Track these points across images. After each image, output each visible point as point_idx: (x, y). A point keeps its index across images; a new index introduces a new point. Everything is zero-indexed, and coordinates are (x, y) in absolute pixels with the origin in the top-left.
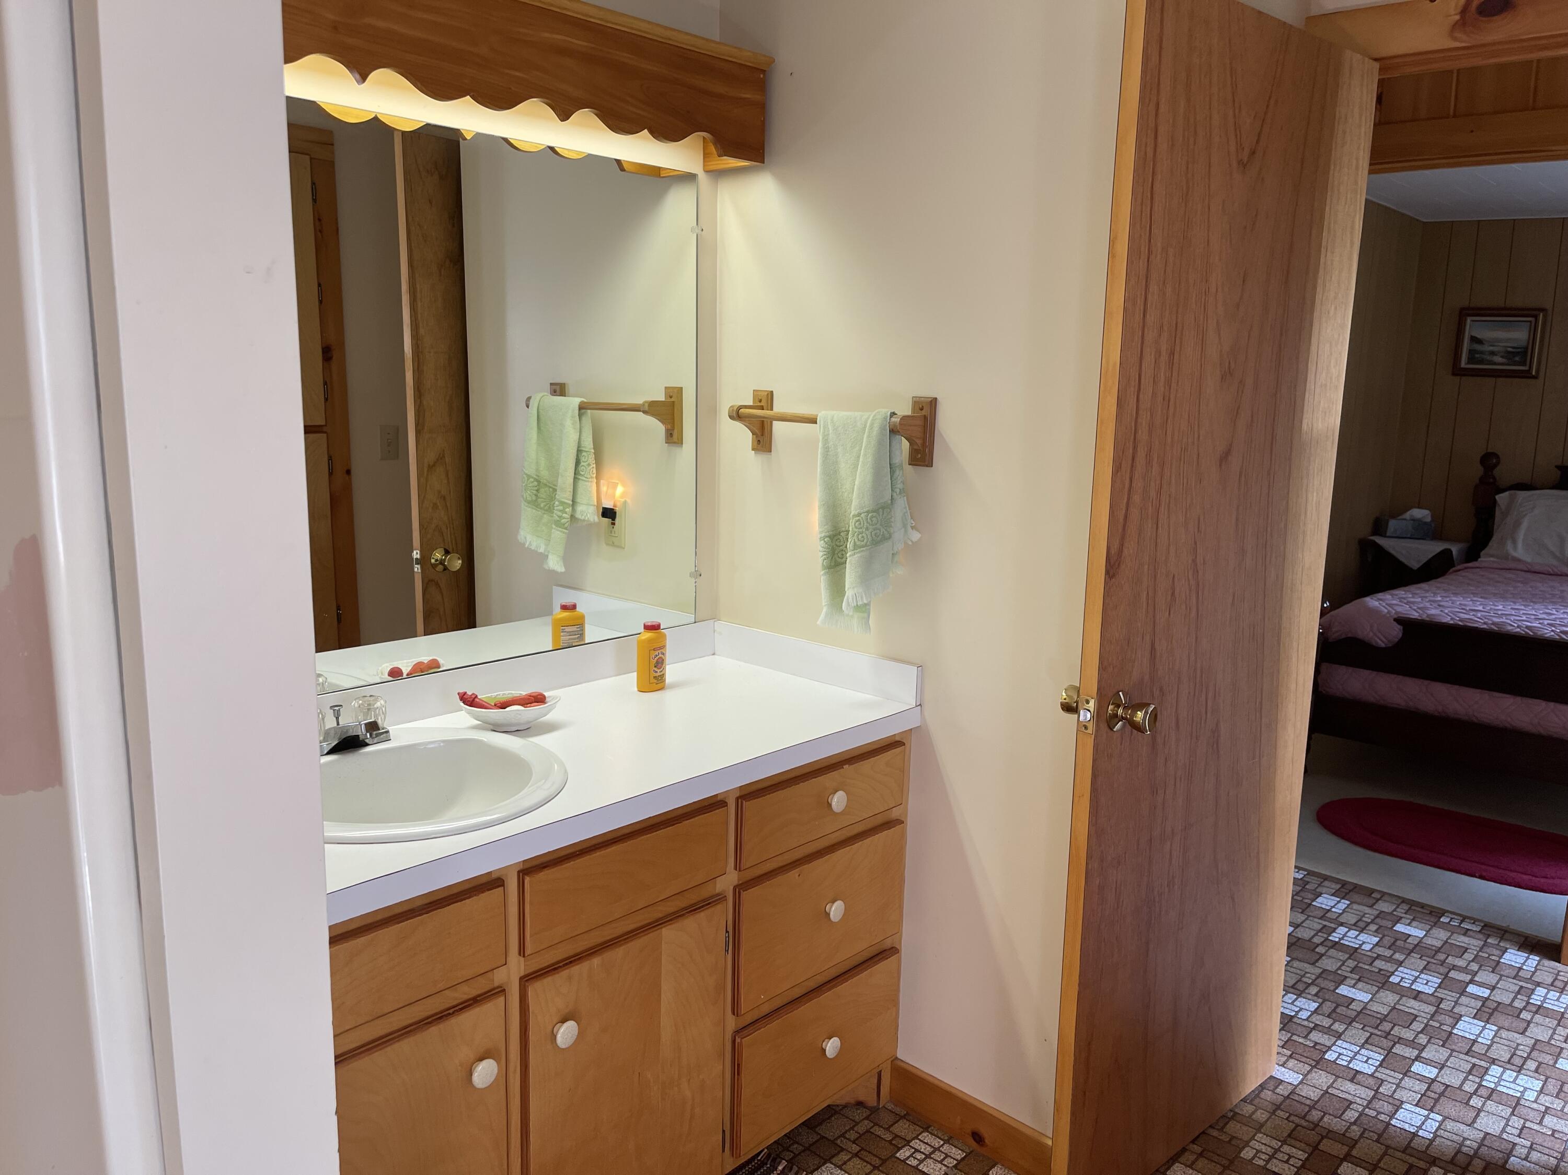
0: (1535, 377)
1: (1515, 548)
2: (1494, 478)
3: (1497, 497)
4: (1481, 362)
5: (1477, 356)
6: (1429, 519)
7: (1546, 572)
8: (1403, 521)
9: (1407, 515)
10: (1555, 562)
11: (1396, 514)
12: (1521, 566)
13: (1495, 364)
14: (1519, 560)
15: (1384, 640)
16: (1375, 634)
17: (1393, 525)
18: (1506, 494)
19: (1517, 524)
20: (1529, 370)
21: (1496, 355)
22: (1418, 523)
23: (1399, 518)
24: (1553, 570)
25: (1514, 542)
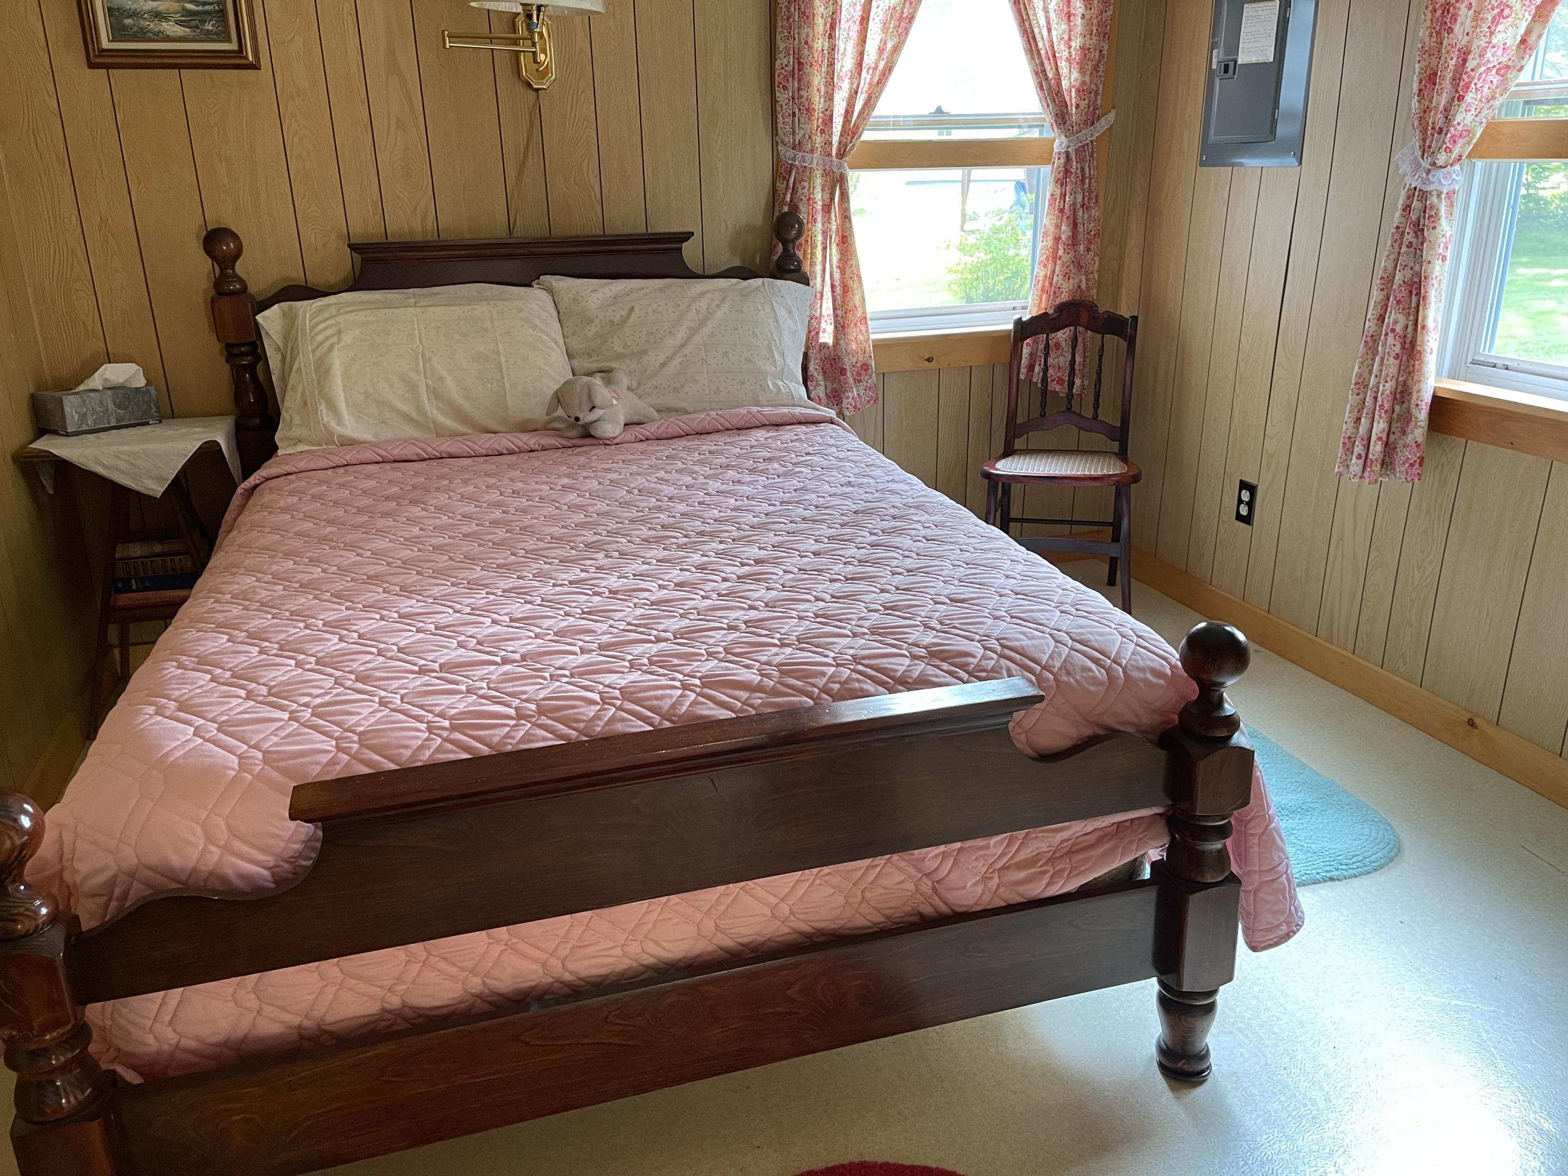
0: (255, 67)
1: (339, 420)
2: (241, 281)
3: (259, 318)
4: (142, 35)
5: (128, 21)
6: (141, 382)
7: (415, 458)
8: (92, 395)
9: (96, 381)
10: (415, 433)
11: (69, 385)
12: (368, 455)
13: (168, 39)
14: (349, 443)
15: (261, 857)
16: (227, 849)
17: (71, 406)
18: (275, 310)
19: (323, 370)
20: (241, 50)
21: (167, 19)
22: (121, 393)
23: (81, 388)
24: (424, 450)
25: (332, 406)
